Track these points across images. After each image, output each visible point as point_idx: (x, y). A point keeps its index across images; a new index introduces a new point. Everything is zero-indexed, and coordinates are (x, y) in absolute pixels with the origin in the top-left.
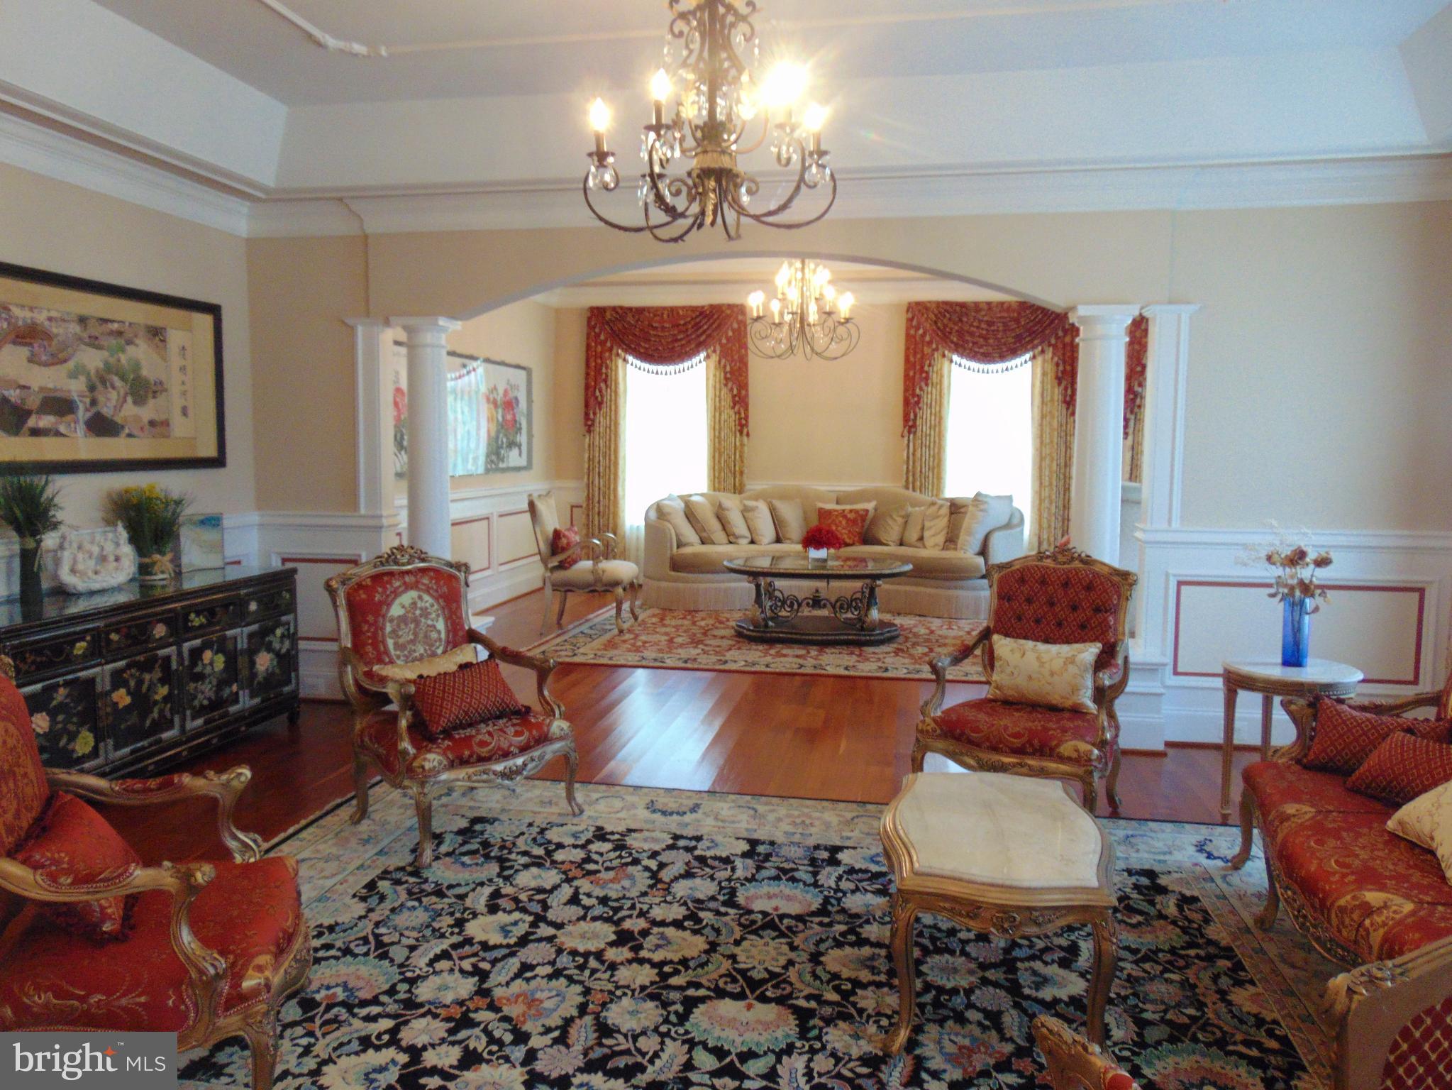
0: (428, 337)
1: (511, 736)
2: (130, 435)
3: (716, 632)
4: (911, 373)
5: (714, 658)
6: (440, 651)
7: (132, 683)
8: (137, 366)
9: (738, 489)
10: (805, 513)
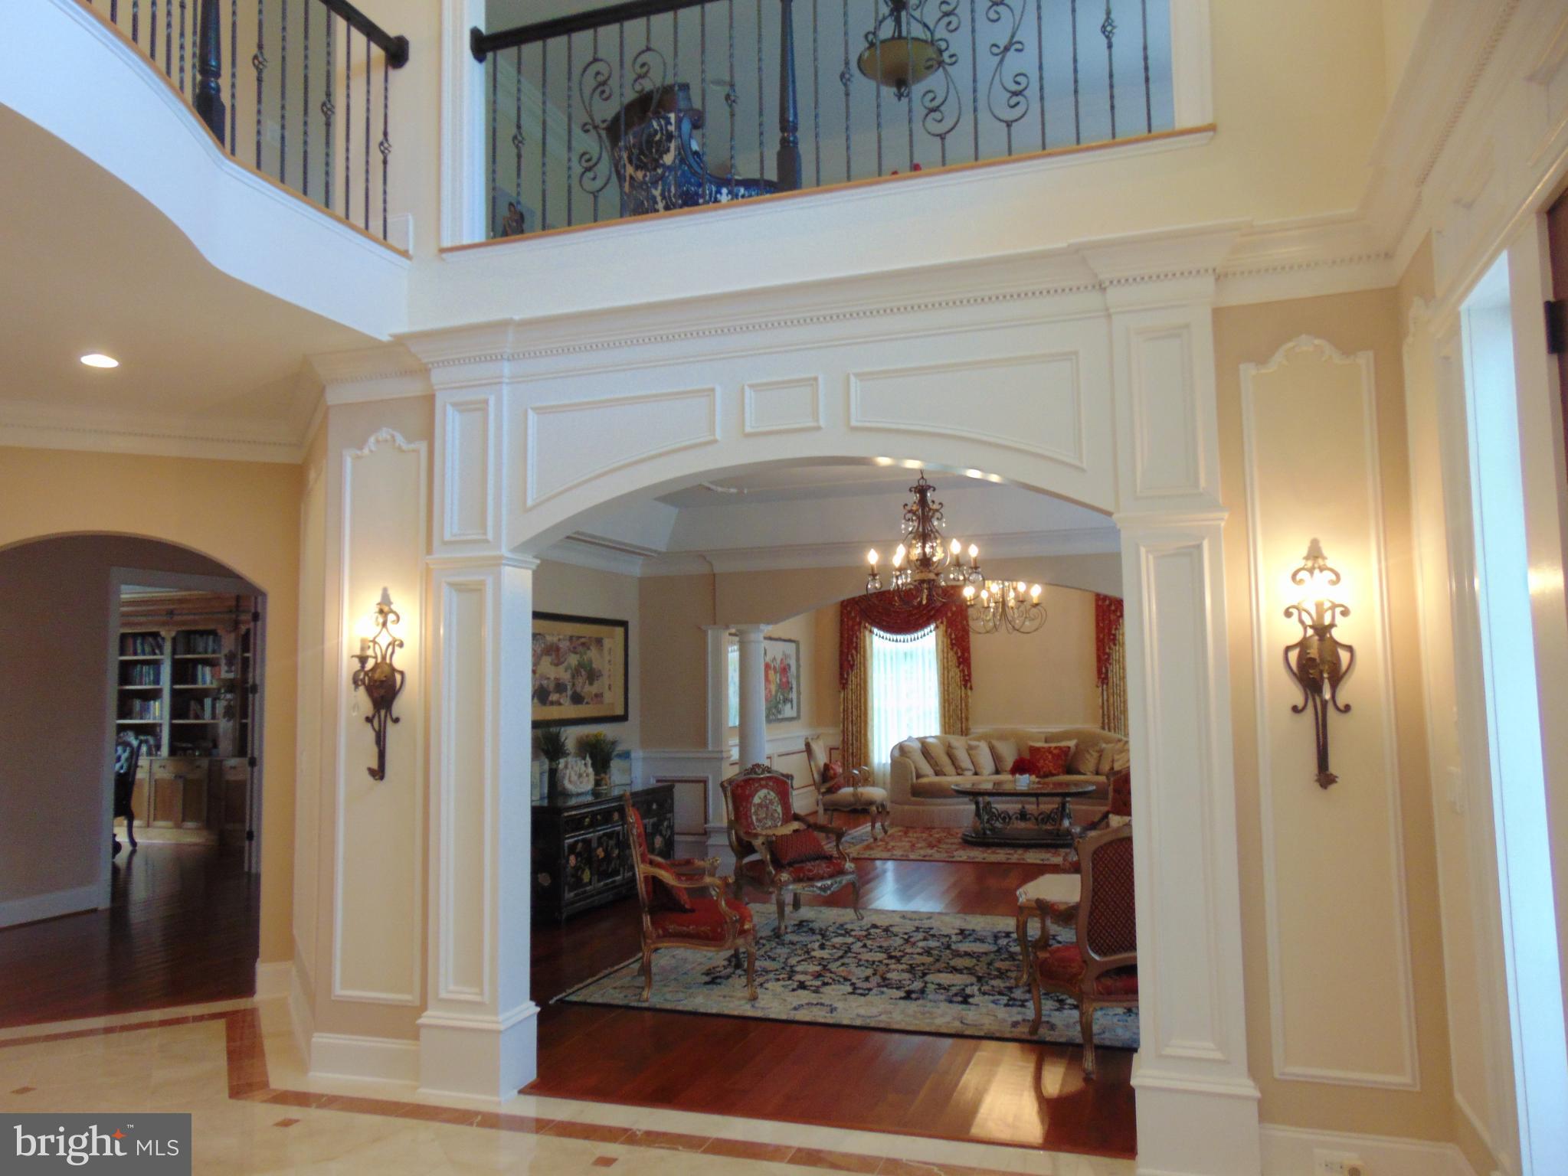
0: (753, 636)
1: (823, 867)
2: (587, 703)
3: (947, 841)
4: (1101, 636)
5: (945, 855)
6: (779, 824)
7: (605, 844)
8: (590, 662)
9: (965, 732)
10: (1019, 750)
